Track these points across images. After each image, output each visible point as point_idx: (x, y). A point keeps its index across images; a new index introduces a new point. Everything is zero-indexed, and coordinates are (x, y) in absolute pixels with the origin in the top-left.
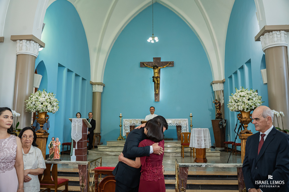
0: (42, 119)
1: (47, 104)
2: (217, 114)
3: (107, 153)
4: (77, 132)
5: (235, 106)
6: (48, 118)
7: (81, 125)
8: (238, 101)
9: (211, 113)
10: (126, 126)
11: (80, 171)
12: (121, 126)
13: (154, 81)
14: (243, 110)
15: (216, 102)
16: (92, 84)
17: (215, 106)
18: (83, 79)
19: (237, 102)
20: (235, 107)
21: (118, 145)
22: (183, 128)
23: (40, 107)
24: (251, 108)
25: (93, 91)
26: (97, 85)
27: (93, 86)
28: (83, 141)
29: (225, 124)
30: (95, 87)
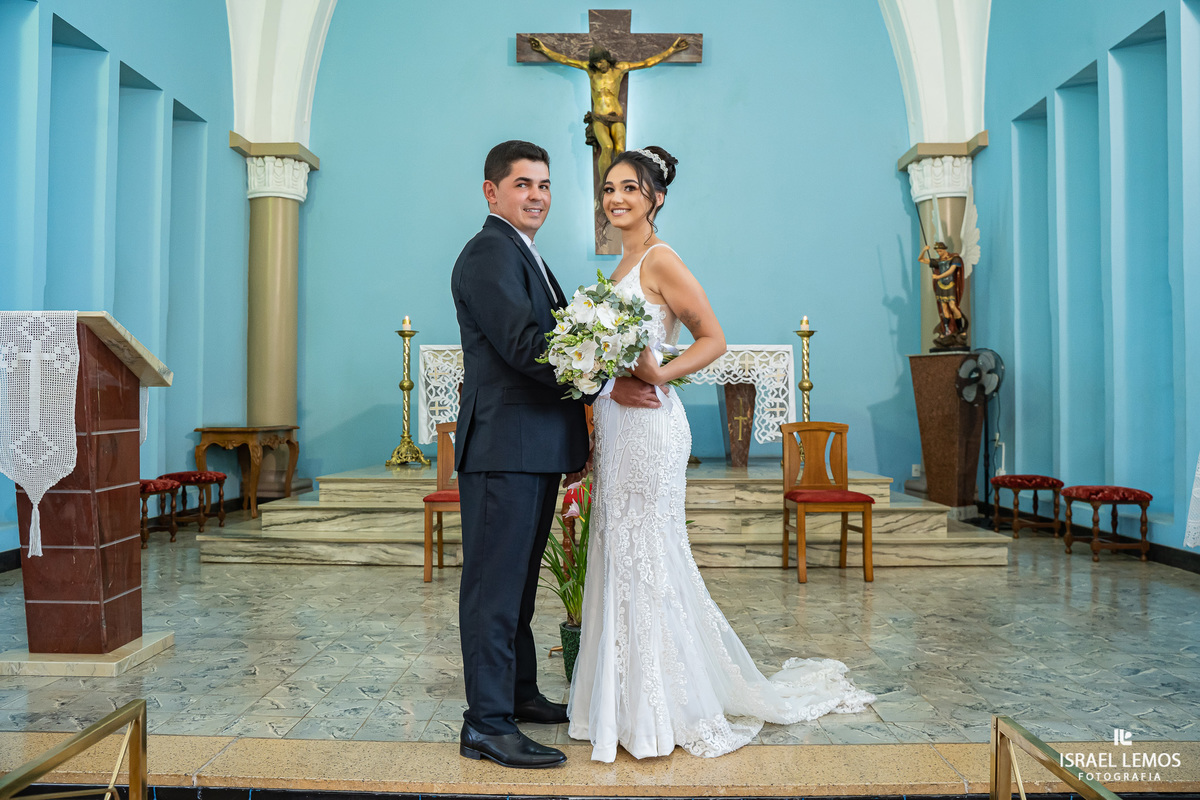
2: (939, 321)
3: (321, 550)
4: (34, 423)
9: (895, 319)
10: (436, 388)
12: (406, 384)
13: (592, 140)
15: (936, 256)
16: (243, 152)
17: (935, 277)
18: (182, 114)
21: (386, 496)
22: (768, 400)
25: (250, 191)
26: (274, 158)
27: (252, 161)
28: (89, 492)
29: (994, 378)
30: (260, 170)
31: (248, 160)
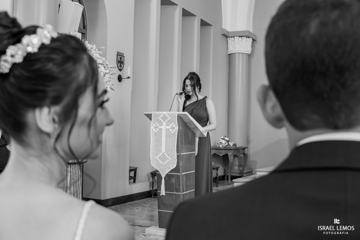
7: (174, 131)
18: (204, 24)
25: (229, 51)
26: (238, 37)
27: (229, 39)
28: (179, 174)
30: (232, 42)
31: (228, 38)
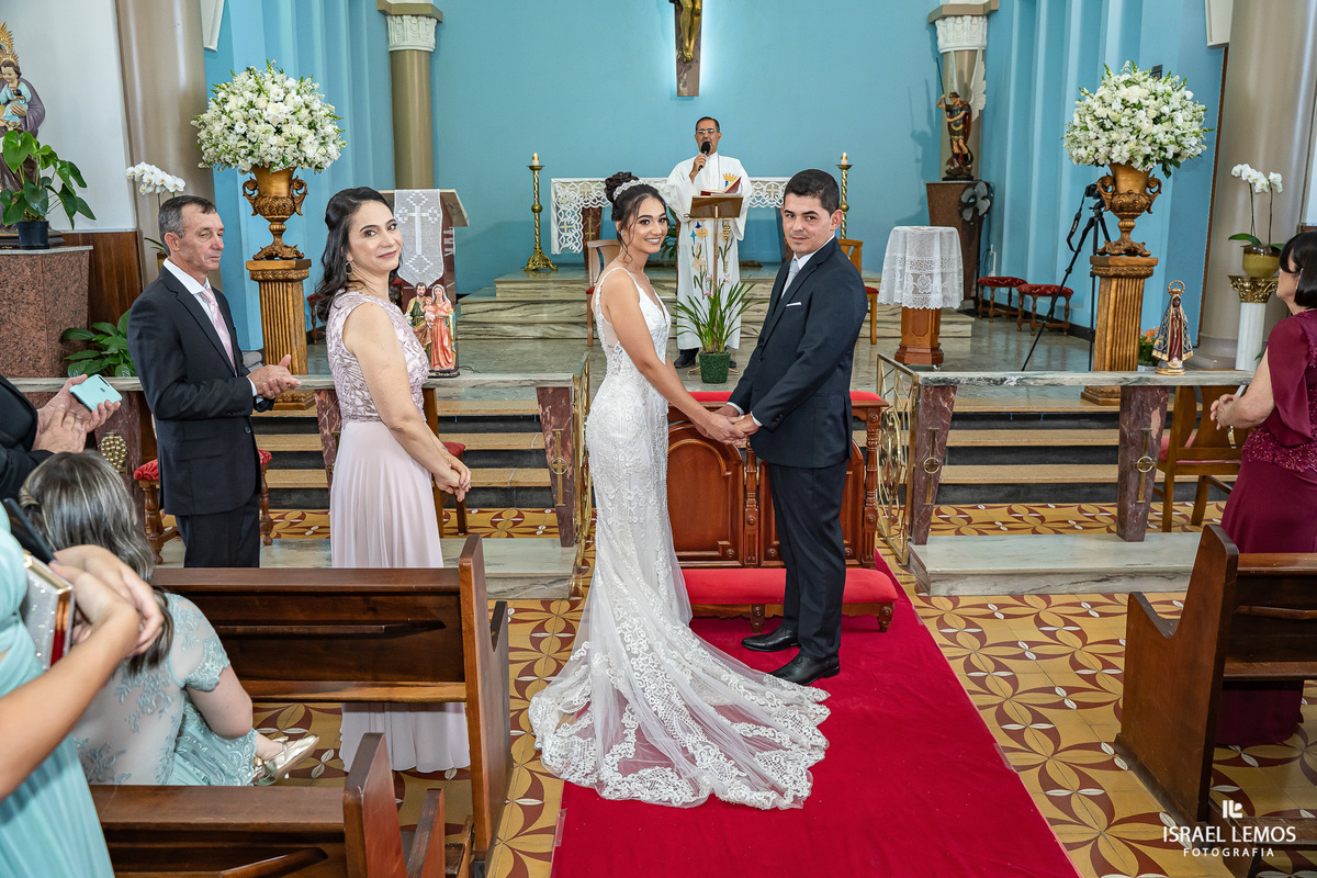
0: (276, 198)
1: (299, 130)
2: (951, 155)
3: (507, 328)
4: (419, 251)
5: (1099, 146)
6: (305, 193)
7: (436, 219)
8: (1114, 123)
9: (920, 149)
10: (565, 211)
11: (547, 410)
12: (536, 208)
14: (1129, 162)
16: (384, 12)
17: (949, 119)
19: (1108, 127)
20: (1097, 151)
21: (544, 293)
23: (271, 147)
24: (1163, 154)
25: (391, 45)
26: (410, 17)
27: (392, 18)
29: (987, 203)
30: (398, 27)
31: (389, 18)
